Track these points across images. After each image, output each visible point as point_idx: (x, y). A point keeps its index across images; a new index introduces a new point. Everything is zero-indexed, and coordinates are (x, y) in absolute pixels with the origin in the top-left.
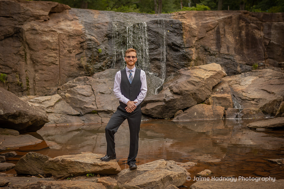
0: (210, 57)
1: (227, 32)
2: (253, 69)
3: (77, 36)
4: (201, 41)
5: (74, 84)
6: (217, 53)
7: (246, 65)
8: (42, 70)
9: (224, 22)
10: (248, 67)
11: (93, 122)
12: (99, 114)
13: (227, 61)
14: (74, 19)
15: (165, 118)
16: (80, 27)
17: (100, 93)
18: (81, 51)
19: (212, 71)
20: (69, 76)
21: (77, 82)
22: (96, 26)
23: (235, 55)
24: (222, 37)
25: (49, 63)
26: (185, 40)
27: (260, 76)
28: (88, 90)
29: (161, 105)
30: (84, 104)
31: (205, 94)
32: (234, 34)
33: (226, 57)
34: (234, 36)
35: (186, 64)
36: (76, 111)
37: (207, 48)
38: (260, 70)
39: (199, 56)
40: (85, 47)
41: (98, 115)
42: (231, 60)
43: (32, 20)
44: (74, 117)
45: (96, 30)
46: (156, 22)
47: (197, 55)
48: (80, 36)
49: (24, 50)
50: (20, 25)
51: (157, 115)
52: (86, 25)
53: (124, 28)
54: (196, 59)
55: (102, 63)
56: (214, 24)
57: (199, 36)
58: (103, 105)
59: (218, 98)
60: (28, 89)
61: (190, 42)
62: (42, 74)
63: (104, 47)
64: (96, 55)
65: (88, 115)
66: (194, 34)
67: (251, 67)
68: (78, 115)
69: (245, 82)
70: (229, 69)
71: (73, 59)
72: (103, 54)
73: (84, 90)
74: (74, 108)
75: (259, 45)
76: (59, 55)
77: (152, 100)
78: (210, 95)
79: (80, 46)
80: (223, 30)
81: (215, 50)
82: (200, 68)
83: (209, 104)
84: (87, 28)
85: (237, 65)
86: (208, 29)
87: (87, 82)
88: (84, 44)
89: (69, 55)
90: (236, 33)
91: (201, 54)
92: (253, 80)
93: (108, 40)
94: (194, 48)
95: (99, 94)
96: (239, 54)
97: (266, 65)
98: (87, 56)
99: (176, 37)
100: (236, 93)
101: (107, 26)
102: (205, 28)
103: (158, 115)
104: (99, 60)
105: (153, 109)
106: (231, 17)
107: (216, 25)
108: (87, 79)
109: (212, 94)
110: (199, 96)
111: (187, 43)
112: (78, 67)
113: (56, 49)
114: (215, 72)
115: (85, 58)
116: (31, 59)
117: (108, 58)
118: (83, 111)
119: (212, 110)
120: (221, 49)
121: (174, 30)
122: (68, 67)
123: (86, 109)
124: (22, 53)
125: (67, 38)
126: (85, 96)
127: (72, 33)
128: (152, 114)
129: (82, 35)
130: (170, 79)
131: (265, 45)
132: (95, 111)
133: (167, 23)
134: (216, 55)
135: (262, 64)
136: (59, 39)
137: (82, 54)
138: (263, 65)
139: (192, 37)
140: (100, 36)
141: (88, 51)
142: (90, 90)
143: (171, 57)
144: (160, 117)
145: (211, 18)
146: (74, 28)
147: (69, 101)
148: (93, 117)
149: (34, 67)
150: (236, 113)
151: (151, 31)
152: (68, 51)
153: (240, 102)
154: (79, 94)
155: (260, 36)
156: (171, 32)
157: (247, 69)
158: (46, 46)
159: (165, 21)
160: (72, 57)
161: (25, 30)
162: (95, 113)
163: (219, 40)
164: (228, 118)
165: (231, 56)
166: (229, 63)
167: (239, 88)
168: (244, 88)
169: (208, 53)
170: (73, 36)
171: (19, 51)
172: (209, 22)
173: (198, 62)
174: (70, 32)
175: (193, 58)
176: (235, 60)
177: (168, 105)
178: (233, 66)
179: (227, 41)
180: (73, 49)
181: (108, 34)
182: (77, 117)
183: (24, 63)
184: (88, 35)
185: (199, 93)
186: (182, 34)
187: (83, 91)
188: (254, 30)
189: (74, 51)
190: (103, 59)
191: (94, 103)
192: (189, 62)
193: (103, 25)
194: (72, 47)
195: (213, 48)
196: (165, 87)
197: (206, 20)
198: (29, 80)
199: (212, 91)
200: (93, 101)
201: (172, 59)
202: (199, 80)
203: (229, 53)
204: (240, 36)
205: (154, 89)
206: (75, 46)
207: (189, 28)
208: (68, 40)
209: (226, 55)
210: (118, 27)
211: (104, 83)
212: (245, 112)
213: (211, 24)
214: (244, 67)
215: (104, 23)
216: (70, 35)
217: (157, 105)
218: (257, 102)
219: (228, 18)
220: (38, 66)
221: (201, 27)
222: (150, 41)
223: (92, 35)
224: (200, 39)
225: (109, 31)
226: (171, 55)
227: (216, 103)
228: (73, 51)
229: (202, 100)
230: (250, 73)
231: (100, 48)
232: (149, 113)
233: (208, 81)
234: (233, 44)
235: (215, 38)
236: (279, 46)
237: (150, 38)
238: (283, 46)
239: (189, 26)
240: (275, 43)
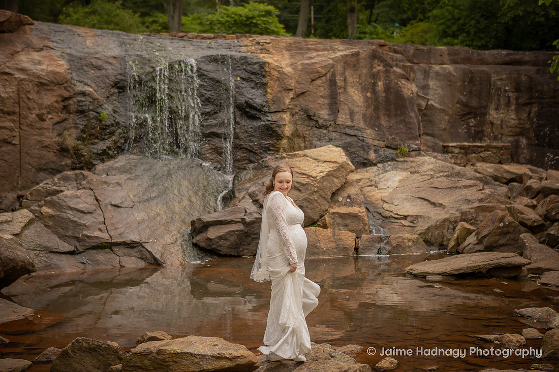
0: (317, 131)
1: (350, 83)
2: (398, 157)
3: (56, 85)
4: (301, 99)
5: (55, 188)
6: (330, 123)
7: (386, 149)
9: (344, 63)
10: (389, 152)
11: (103, 267)
12: (115, 249)
13: (349, 139)
14: (44, 46)
15: (243, 255)
16: (62, 66)
17: (112, 205)
18: (63, 116)
19: (329, 162)
20: (40, 170)
21: (62, 182)
22: (94, 63)
23: (365, 129)
24: (339, 93)
26: (270, 97)
27: (413, 170)
28: (88, 200)
29: (237, 231)
30: (83, 230)
31: (319, 207)
32: (362, 88)
33: (348, 131)
34: (362, 92)
35: (272, 145)
36: (66, 244)
37: (311, 114)
38: (411, 159)
39: (297, 129)
40: (73, 108)
41: (112, 251)
42: (358, 139)
44: (64, 256)
45: (93, 73)
46: (214, 60)
47: (293, 128)
48: (62, 84)
51: (228, 250)
52: (73, 60)
53: (151, 70)
54: (292, 134)
55: (107, 141)
56: (325, 66)
57: (297, 90)
58: (122, 230)
59: (341, 216)
61: (280, 101)
63: (110, 109)
64: (96, 126)
65: (91, 252)
66: (287, 85)
67: (395, 152)
68: (72, 253)
69: (386, 183)
70: (354, 155)
71: (47, 134)
72: (108, 122)
73: (79, 200)
74: (62, 237)
75: (409, 109)
76: (20, 124)
77: (220, 221)
78: (327, 210)
79: (62, 106)
80: (342, 79)
81: (326, 117)
82: (305, 155)
83: (325, 226)
84: (73, 67)
85: (369, 148)
86: (314, 75)
87: (84, 182)
88: (71, 102)
89: (38, 125)
90: (366, 85)
91: (301, 124)
92: (402, 178)
93: (117, 94)
94: (288, 113)
95: (109, 207)
96: (372, 126)
97: (422, 148)
98: (77, 128)
99: (253, 91)
100: (372, 203)
101: (117, 65)
102: (309, 73)
103: (231, 250)
104: (102, 135)
105: (220, 238)
106: (357, 54)
107: (329, 69)
108: (81, 176)
109: (330, 207)
110: (309, 211)
111: (274, 104)
112: (57, 150)
113: (14, 113)
114: (335, 165)
115: (73, 130)
117: (120, 130)
118: (81, 244)
119: (332, 239)
120: (339, 116)
121: (249, 77)
122: (38, 149)
123: (88, 240)
125: (36, 90)
126: (82, 212)
127: (46, 78)
128: (219, 248)
129: (66, 82)
130: (248, 177)
131: (420, 110)
132: (106, 243)
133: (236, 62)
134: (328, 127)
135: (416, 146)
136: (18, 91)
137: (66, 122)
138: (417, 149)
139: (284, 90)
140: (103, 85)
141: (79, 116)
142: (91, 200)
143: (242, 131)
144: (233, 254)
145: (320, 55)
146: (50, 69)
147: (51, 223)
148: (101, 256)
150: (377, 245)
151: (204, 77)
152: (37, 115)
153: (380, 222)
154: (71, 209)
155: (410, 92)
156: (244, 79)
157: (387, 157)
159: (231, 57)
160: (45, 129)
162: (105, 248)
163: (335, 98)
164: (364, 253)
165: (357, 130)
166: (354, 143)
167: (376, 194)
168: (385, 194)
169: (314, 123)
170: (48, 85)
172: (316, 63)
173: (295, 141)
174: (42, 76)
175: (285, 133)
176: (365, 139)
177: (249, 230)
178: (362, 149)
179: (350, 101)
180: (49, 113)
181: (119, 82)
182: (69, 256)
184: (78, 84)
185: (309, 206)
186: (265, 85)
187: (78, 203)
188: (400, 81)
189: (50, 116)
190: (109, 134)
191: (102, 227)
192: (277, 140)
193: (107, 62)
194: (46, 108)
195: (324, 114)
196: (240, 192)
197: (311, 58)
199: (330, 201)
200: (100, 223)
201: (246, 135)
202: (308, 180)
203: (353, 125)
204: (374, 92)
205: (216, 196)
206: (53, 106)
207: (279, 72)
208: (38, 92)
209: (348, 127)
210: (139, 67)
211: (119, 184)
212: (394, 243)
213: (320, 66)
214: (382, 152)
215: (108, 58)
216: (41, 83)
217: (229, 230)
218: (412, 222)
219: (353, 55)
221: (301, 71)
222: (203, 98)
223: (86, 84)
224: (298, 96)
225: (120, 76)
226: (244, 126)
227: (339, 224)
228: (47, 116)
229: (313, 219)
230: (394, 164)
231: (104, 111)
232: (214, 246)
233: (323, 183)
234: (361, 106)
235: (327, 93)
236: (443, 111)
237: (203, 92)
238: (451, 112)
239: (279, 69)
240: (436, 105)
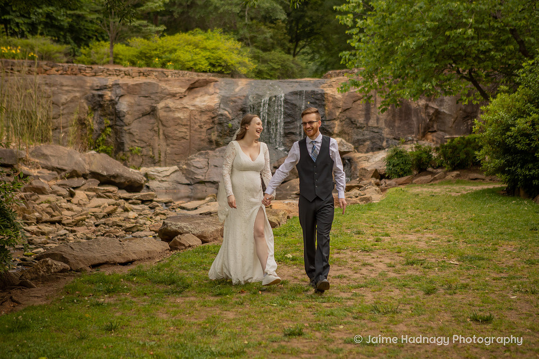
0: (356, 131)
2: (399, 144)
3: (208, 112)
4: (347, 112)
5: (194, 158)
6: (365, 125)
7: (393, 140)
8: (173, 144)
10: (394, 142)
12: (206, 184)
13: (374, 135)
14: (215, 93)
16: (215, 103)
18: (212, 126)
20: (196, 150)
22: (233, 100)
23: (384, 128)
24: (372, 108)
25: (180, 138)
26: (327, 112)
30: (195, 175)
33: (374, 130)
36: (187, 181)
37: (353, 120)
39: (343, 130)
40: (217, 122)
42: (379, 134)
43: (169, 98)
44: (184, 185)
45: (231, 105)
47: (340, 129)
48: (212, 111)
49: (158, 126)
50: (156, 103)
54: (340, 132)
57: (344, 107)
58: (212, 176)
60: (159, 161)
61: (333, 114)
62: (172, 148)
65: (196, 184)
66: (338, 105)
67: (398, 142)
68: (188, 184)
71: (203, 134)
72: (233, 128)
73: (200, 163)
74: (187, 178)
75: (413, 116)
76: (190, 130)
79: (211, 121)
81: (362, 122)
84: (223, 102)
85: (383, 140)
86: (355, 99)
88: (216, 119)
89: (199, 130)
91: (346, 126)
93: (242, 114)
94: (338, 121)
95: (213, 167)
96: (389, 126)
98: (217, 131)
101: (243, 100)
102: (352, 98)
104: (229, 134)
108: (207, 153)
111: (329, 115)
112: (208, 142)
113: (187, 125)
115: (216, 133)
116: (164, 134)
118: (193, 181)
120: (370, 121)
122: (198, 141)
123: (196, 180)
124: (156, 128)
126: (198, 168)
127: (205, 108)
129: (214, 110)
131: (429, 116)
132: (203, 181)
134: (363, 128)
135: (411, 138)
136: (190, 115)
137: (213, 129)
139: (336, 108)
140: (235, 110)
141: (219, 126)
142: (205, 163)
146: (208, 104)
147: (185, 172)
148: (199, 187)
149: (166, 141)
152: (199, 126)
154: (194, 166)
155: (417, 105)
158: (178, 122)
160: (203, 132)
161: (159, 108)
162: (202, 183)
163: (369, 111)
165: (379, 129)
166: (376, 137)
168: (368, 165)
169: (355, 125)
170: (205, 112)
171: (153, 128)
174: (202, 108)
175: (335, 131)
176: (382, 134)
178: (380, 140)
179: (377, 112)
180: (204, 125)
182: (187, 186)
183: (157, 138)
184: (221, 110)
186: (324, 105)
187: (198, 164)
189: (205, 126)
191: (204, 174)
193: (240, 99)
194: (203, 122)
195: (361, 120)
198: (161, 153)
203: (378, 126)
206: (206, 121)
208: (200, 115)
209: (375, 127)
211: (222, 157)
214: (390, 142)
215: (241, 96)
216: (202, 111)
220: (169, 140)
221: (347, 97)
223: (226, 110)
224: (345, 110)
225: (244, 105)
234: (384, 115)
235: (364, 108)
236: (451, 115)
237: (287, 111)
238: (456, 116)
239: (333, 97)
240: (446, 112)
